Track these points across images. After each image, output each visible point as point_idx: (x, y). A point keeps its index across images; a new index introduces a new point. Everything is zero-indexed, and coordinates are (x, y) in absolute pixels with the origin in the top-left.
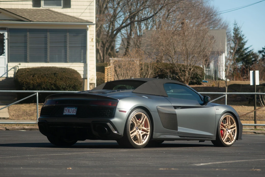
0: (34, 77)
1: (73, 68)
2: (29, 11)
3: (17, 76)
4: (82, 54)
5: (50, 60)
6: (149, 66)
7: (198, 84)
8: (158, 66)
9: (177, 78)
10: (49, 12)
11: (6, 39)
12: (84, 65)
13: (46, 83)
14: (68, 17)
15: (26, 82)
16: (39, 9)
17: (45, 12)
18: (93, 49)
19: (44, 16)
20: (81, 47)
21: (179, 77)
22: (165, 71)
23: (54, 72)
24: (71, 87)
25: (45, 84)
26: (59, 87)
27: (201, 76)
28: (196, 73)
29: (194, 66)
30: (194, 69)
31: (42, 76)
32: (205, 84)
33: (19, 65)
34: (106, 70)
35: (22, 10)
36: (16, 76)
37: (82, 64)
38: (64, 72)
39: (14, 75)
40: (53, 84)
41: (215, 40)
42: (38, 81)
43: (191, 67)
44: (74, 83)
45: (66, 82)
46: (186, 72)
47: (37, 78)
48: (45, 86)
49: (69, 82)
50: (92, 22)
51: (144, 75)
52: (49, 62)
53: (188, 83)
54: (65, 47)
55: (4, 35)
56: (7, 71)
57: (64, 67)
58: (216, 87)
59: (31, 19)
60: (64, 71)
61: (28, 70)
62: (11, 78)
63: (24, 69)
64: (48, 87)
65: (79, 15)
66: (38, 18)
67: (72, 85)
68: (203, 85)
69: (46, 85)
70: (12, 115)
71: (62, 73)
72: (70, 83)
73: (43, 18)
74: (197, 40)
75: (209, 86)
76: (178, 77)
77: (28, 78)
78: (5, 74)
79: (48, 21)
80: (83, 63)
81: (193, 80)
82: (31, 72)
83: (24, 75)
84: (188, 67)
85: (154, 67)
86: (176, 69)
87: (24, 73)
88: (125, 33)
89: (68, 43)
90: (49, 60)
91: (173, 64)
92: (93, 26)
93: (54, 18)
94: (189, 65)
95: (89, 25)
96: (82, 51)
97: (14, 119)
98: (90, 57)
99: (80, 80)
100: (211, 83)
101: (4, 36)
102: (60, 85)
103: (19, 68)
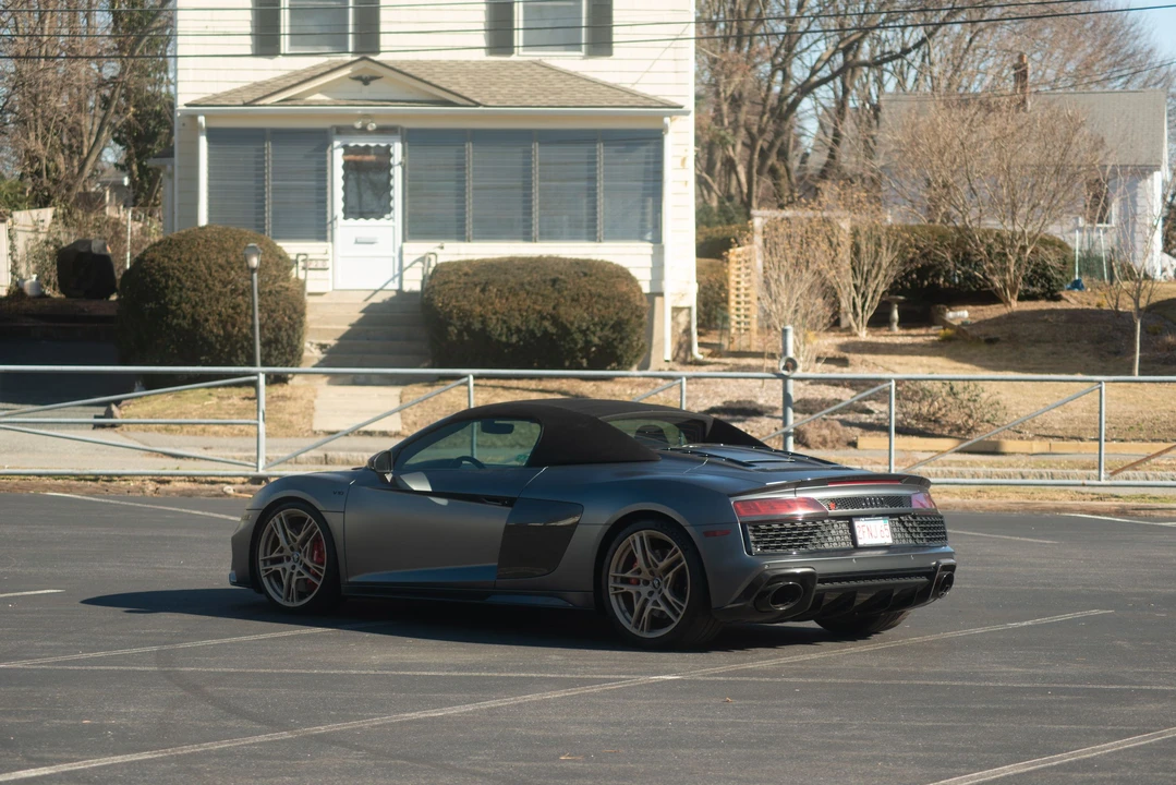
0: (487, 293)
1: (616, 260)
2: (473, 68)
3: (431, 290)
4: (649, 210)
5: (541, 234)
6: (884, 241)
7: (1048, 300)
8: (913, 240)
9: (980, 279)
10: (541, 70)
11: (396, 163)
12: (654, 249)
13: (525, 314)
14: (603, 88)
15: (459, 308)
16: (506, 63)
17: (527, 70)
18: (686, 193)
19: (524, 86)
20: (645, 188)
21: (984, 275)
22: (936, 254)
23: (553, 277)
24: (607, 328)
25: (521, 315)
26: (569, 325)
28: (1044, 263)
29: (1034, 238)
31: (511, 289)
33: (438, 251)
34: (732, 259)
36: (427, 289)
37: (647, 247)
38: (585, 275)
39: (423, 282)
40: (549, 317)
42: (498, 306)
43: (1027, 243)
44: (617, 313)
45: (590, 309)
46: (1011, 257)
47: (496, 295)
49: (600, 311)
50: (681, 107)
52: (537, 239)
53: (1016, 296)
55: (392, 150)
56: (401, 270)
59: (478, 97)
60: (586, 270)
61: (466, 269)
62: (412, 294)
63: (455, 263)
64: (531, 327)
65: (633, 82)
66: (502, 95)
67: (612, 319)
70: (409, 421)
71: (579, 277)
72: (603, 312)
73: (520, 91)
75: (1086, 307)
77: (465, 296)
78: (393, 279)
80: (651, 241)
81: (1031, 285)
82: (475, 274)
83: (451, 286)
85: (899, 243)
86: (975, 249)
87: (453, 278)
88: (828, 99)
90: (537, 233)
91: (965, 231)
92: (683, 118)
93: (554, 93)
95: (670, 114)
96: (650, 201)
98: (674, 219)
99: (639, 301)
101: (390, 155)
102: (572, 319)
103: (441, 259)
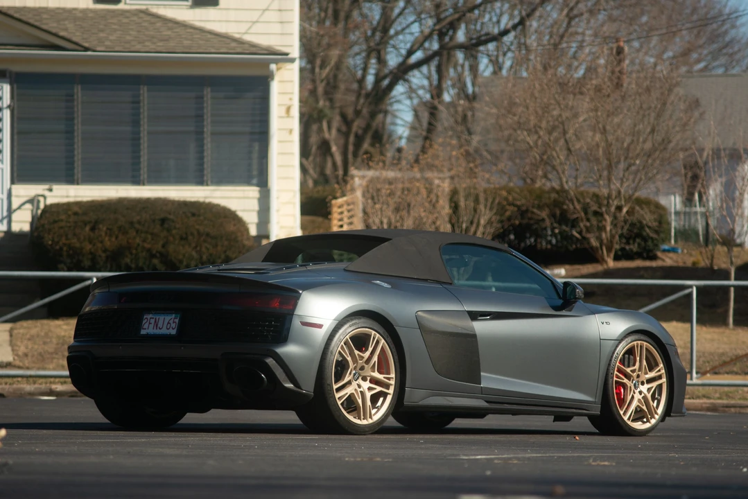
0: (96, 231)
1: (223, 203)
2: (80, 15)
3: (41, 229)
4: (255, 155)
5: (149, 177)
6: (482, 199)
7: (644, 259)
8: (510, 198)
9: (577, 238)
10: (148, 18)
11: (5, 106)
12: (260, 192)
13: (134, 252)
14: (209, 36)
15: (70, 247)
16: (113, 11)
17: (135, 18)
18: (291, 141)
19: (131, 32)
20: (252, 133)
21: (580, 233)
22: (533, 213)
23: (162, 216)
25: (131, 253)
27: (657, 232)
28: (640, 222)
29: (630, 197)
30: (630, 207)
31: (120, 228)
32: (671, 258)
33: (47, 193)
34: (335, 210)
35: (61, 11)
36: (37, 228)
37: (253, 190)
38: (193, 215)
39: (32, 224)
40: (158, 255)
41: (701, 110)
42: (107, 244)
43: (623, 203)
44: (225, 252)
45: (198, 248)
46: (607, 217)
47: (106, 234)
48: (131, 261)
50: (287, 54)
51: (464, 226)
52: (146, 182)
53: (612, 255)
54: (200, 133)
56: (10, 211)
57: (193, 200)
58: (703, 269)
59: (86, 42)
60: (195, 211)
61: (76, 209)
62: (21, 235)
63: (64, 204)
64: (140, 264)
65: (243, 31)
66: (111, 41)
67: (219, 258)
68: (663, 260)
69: (133, 256)
70: (20, 353)
71: (188, 217)
73: (128, 38)
74: (641, 112)
75: (681, 264)
76: (578, 233)
77: (75, 235)
79: (142, 50)
80: (257, 185)
81: (628, 243)
82: (85, 214)
83: (63, 224)
84: (611, 201)
85: (497, 201)
86: (571, 207)
87: (63, 217)
88: (423, 87)
89: (208, 120)
90: (146, 176)
91: (562, 191)
92: (289, 66)
93: (162, 40)
94: (614, 194)
95: (276, 61)
96: (256, 146)
97: (27, 365)
98: (280, 166)
99: (246, 242)
100: (691, 255)
102: (181, 257)
103: (50, 201)
